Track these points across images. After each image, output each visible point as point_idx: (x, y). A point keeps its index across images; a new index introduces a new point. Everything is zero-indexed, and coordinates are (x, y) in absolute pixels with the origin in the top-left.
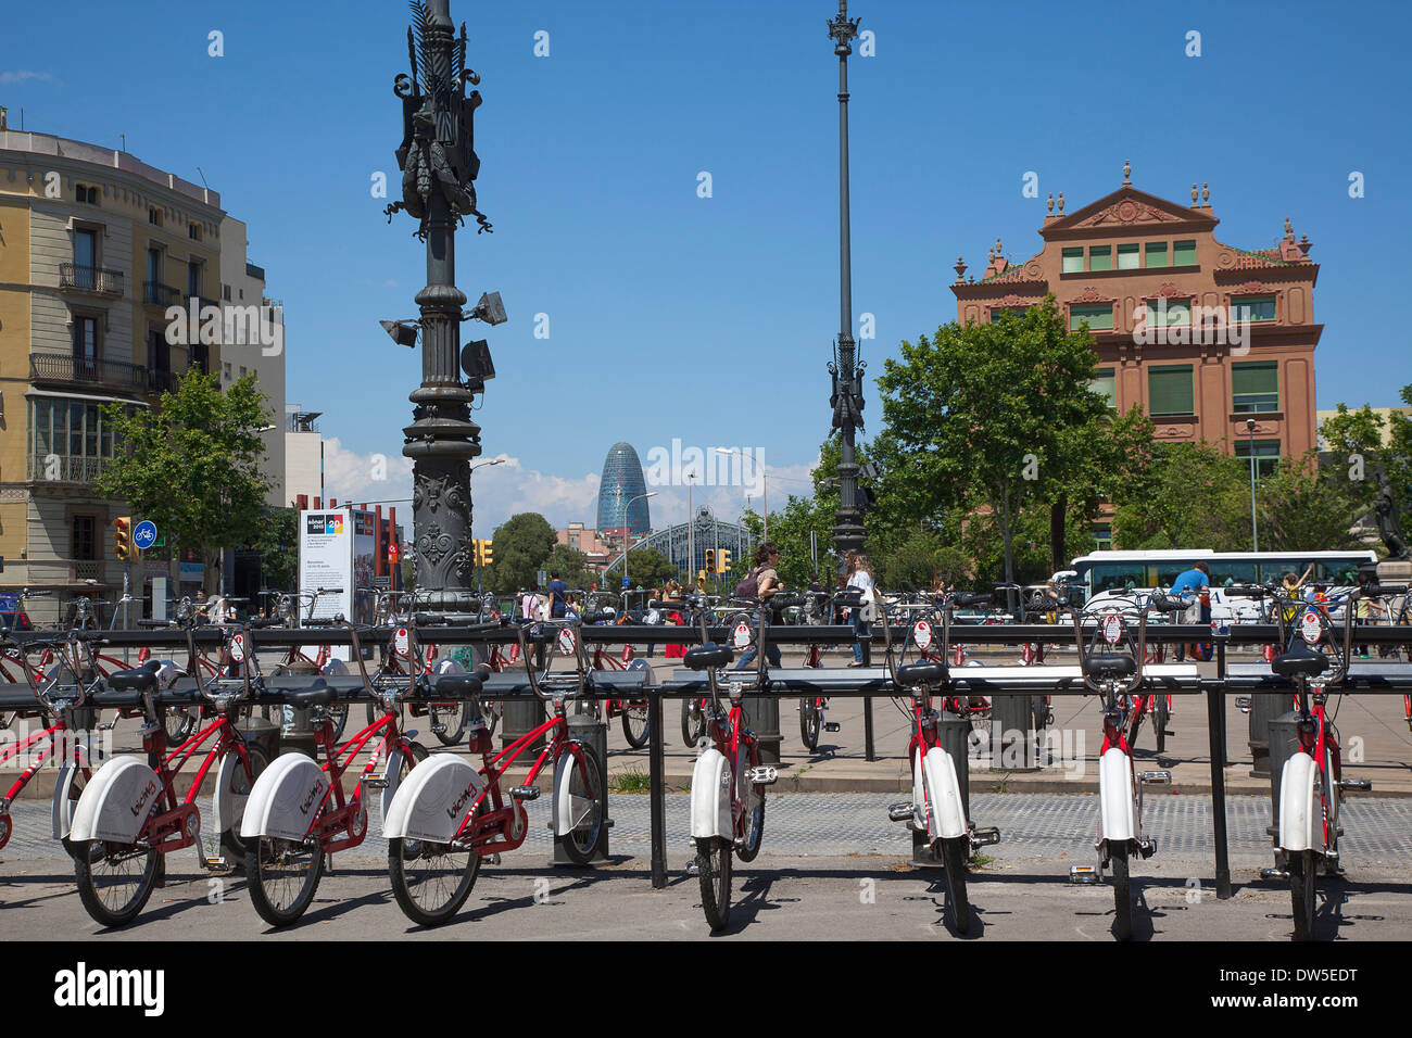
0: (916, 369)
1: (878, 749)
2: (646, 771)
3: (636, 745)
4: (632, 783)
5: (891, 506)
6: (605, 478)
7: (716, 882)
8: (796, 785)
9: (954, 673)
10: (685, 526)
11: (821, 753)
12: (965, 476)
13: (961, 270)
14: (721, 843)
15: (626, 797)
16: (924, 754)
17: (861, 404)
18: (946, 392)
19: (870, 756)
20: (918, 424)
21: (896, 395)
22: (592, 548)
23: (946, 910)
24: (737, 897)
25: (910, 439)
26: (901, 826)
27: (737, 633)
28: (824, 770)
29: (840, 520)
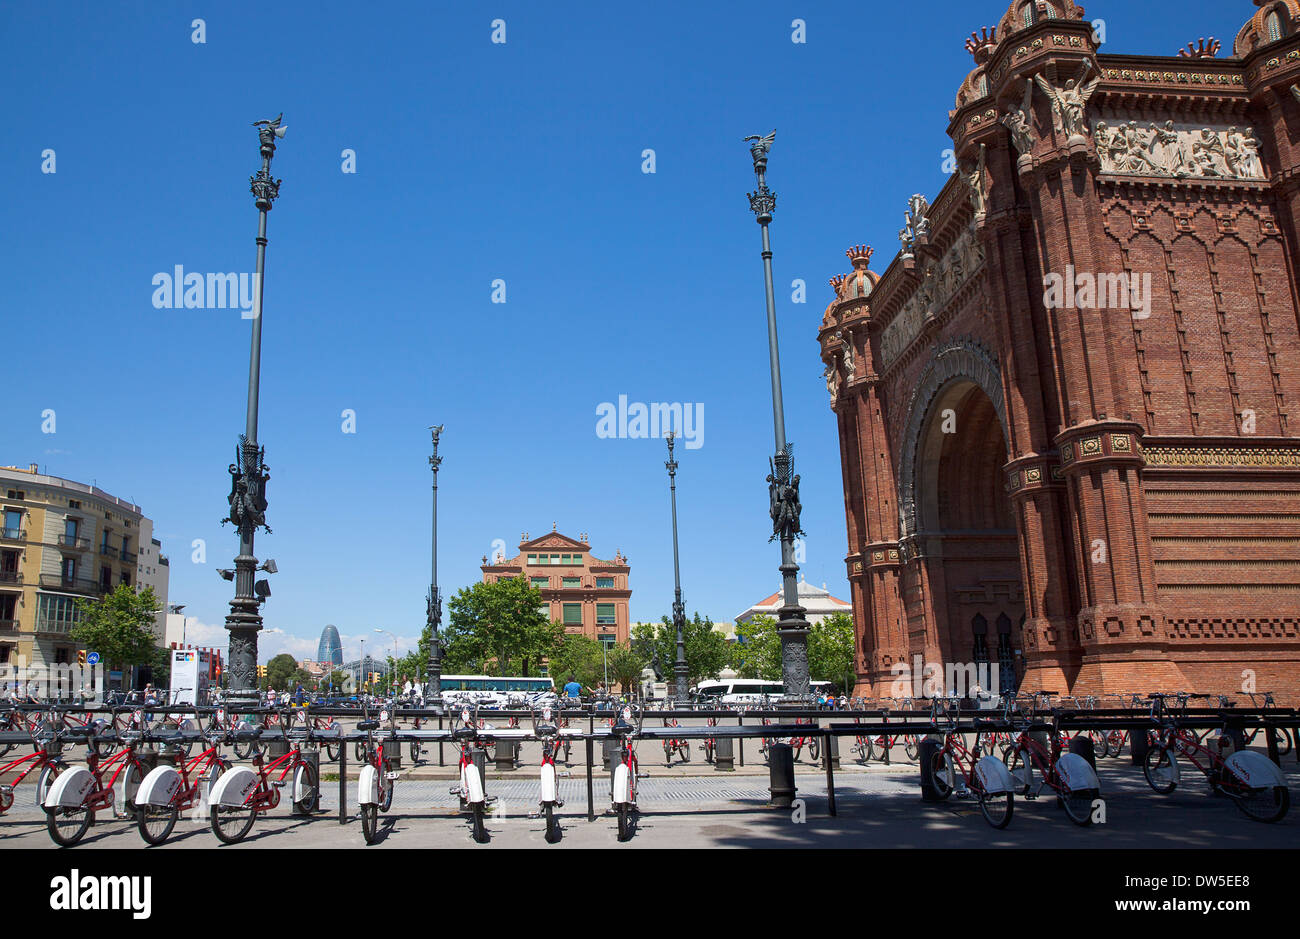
0: (464, 600)
1: (445, 762)
2: (338, 772)
3: (334, 760)
4: (331, 777)
5: (453, 657)
6: (322, 639)
7: (370, 822)
8: (408, 777)
9: (479, 732)
10: (359, 662)
11: (419, 763)
12: (486, 645)
13: (485, 560)
14: (373, 806)
15: (328, 783)
16: (465, 766)
17: (440, 614)
18: (477, 610)
19: (442, 764)
20: (465, 623)
21: (455, 611)
22: (315, 670)
23: (474, 831)
24: (380, 827)
25: (461, 629)
26: (456, 795)
27: (382, 714)
28: (421, 771)
29: (430, 662)
